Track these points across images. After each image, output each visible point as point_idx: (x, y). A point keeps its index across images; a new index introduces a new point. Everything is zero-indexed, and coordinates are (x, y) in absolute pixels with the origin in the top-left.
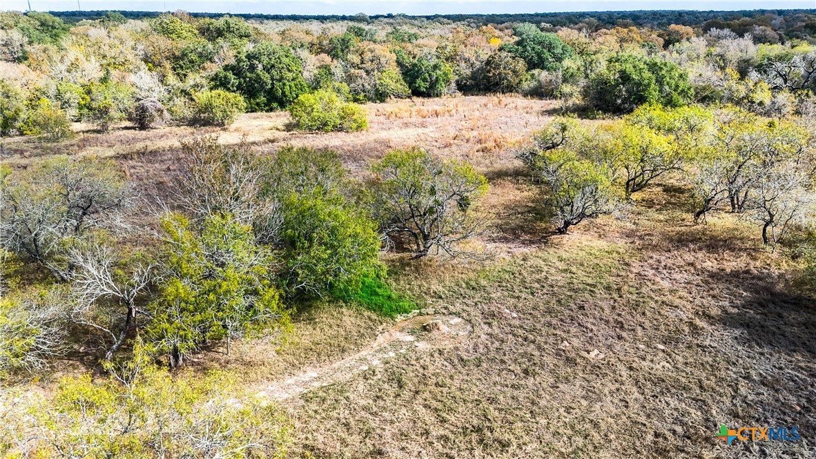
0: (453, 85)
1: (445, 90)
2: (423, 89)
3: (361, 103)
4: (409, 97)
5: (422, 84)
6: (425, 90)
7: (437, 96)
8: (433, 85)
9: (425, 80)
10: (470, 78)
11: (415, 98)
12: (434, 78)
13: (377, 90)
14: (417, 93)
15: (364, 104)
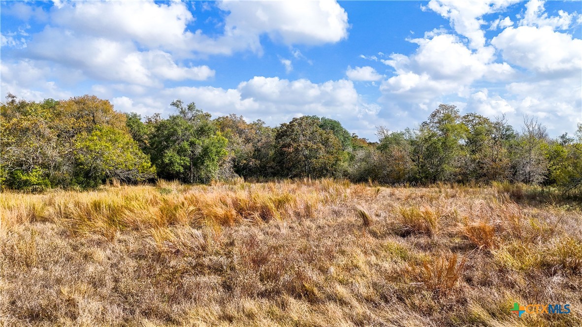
0: (228, 166)
1: (215, 172)
2: (178, 168)
3: (34, 191)
4: (152, 181)
5: (177, 158)
6: (182, 170)
7: (202, 182)
8: (198, 161)
9: (181, 152)
10: (254, 157)
11: (163, 184)
12: (199, 150)
13: (77, 163)
14: (167, 174)
15: (41, 192)
